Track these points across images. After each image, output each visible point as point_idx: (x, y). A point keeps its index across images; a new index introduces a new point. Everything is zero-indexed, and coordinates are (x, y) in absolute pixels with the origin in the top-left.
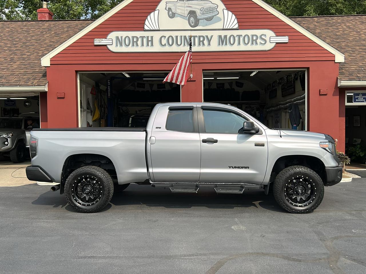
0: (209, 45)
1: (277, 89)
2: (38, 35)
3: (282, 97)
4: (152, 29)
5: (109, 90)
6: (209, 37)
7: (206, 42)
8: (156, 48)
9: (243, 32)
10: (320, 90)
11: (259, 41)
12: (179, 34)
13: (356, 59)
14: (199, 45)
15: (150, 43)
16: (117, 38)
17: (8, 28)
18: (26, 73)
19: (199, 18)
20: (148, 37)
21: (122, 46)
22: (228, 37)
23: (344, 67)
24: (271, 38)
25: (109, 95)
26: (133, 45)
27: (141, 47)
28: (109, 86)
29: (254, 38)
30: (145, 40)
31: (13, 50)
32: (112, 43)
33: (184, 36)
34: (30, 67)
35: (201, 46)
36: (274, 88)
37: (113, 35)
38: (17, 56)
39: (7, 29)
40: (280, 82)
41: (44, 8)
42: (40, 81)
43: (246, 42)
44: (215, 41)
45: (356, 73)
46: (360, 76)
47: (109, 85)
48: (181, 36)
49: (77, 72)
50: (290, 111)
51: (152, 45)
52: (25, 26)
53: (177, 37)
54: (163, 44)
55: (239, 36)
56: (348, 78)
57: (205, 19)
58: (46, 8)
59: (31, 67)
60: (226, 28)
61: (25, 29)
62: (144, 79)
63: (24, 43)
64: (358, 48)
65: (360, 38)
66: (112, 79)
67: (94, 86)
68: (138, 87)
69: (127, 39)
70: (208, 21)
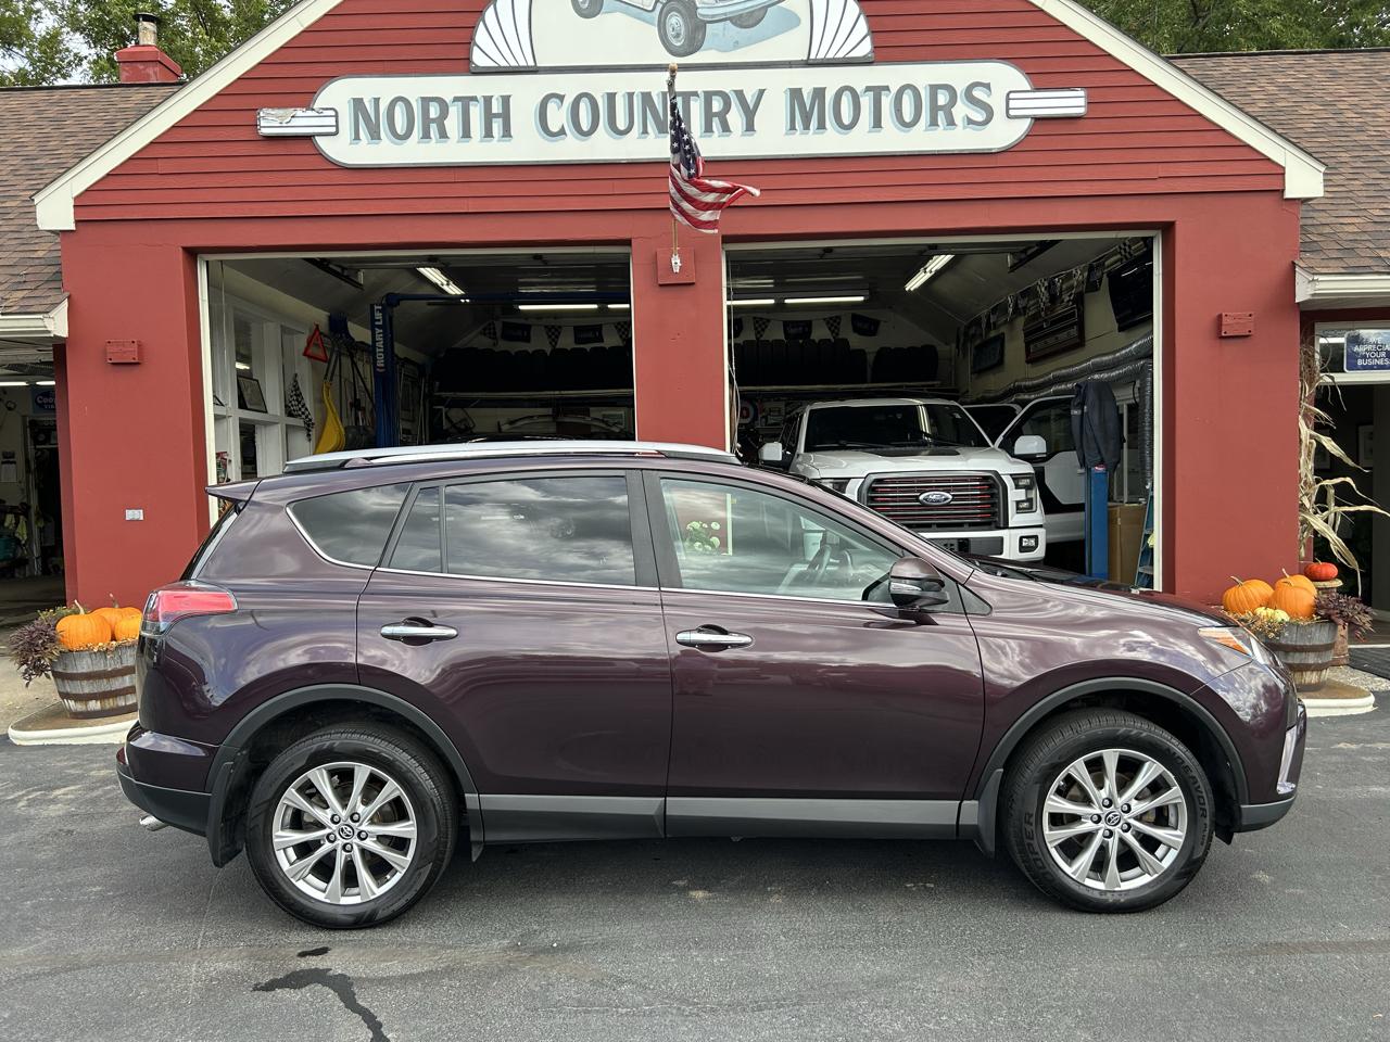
0: (747, 130)
1: (1003, 334)
2: (90, 130)
3: (1028, 362)
4: (503, 63)
5: (380, 344)
6: (750, 100)
7: (735, 118)
8: (526, 146)
9: (893, 75)
10: (1220, 316)
11: (961, 110)
12: (621, 84)
13: (1351, 195)
14: (709, 129)
15: (497, 126)
16: (358, 103)
19: (707, 16)
20: (488, 100)
21: (379, 138)
22: (829, 96)
24: (1012, 96)
26: (426, 135)
27: (458, 142)
28: (379, 327)
29: (942, 99)
30: (476, 112)
32: (337, 126)
33: (642, 93)
34: (15, 242)
35: (716, 133)
36: (993, 334)
37: (339, 94)
40: (1019, 306)
41: (144, 46)
42: (37, 293)
43: (908, 118)
45: (1369, 244)
46: (1389, 255)
47: (381, 323)
48: (631, 95)
49: (192, 253)
50: (1075, 412)
51: (507, 133)
52: (57, 103)
53: (611, 97)
54: (554, 128)
55: (877, 91)
56: (1340, 263)
57: (730, 19)
58: (151, 43)
60: (821, 56)
61: (52, 112)
62: (521, 307)
63: (27, 158)
64: (1344, 156)
65: (1342, 125)
66: (392, 301)
67: (317, 326)
68: (507, 337)
69: (399, 111)
70: (742, 27)
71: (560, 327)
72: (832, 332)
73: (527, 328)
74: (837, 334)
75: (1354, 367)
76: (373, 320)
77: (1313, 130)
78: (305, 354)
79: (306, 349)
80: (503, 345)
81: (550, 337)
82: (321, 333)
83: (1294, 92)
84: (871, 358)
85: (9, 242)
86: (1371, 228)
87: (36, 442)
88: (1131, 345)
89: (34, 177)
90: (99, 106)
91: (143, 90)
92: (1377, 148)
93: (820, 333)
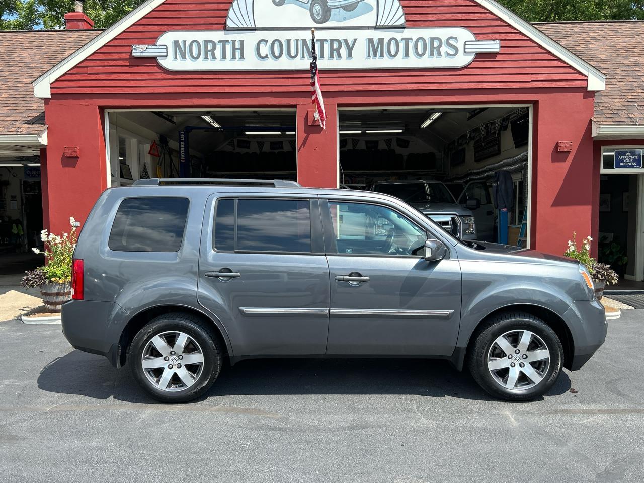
0: (349, 57)
2: (54, 51)
3: (476, 161)
4: (241, 26)
5: (183, 149)
6: (350, 44)
7: (344, 51)
8: (250, 63)
9: (414, 33)
10: (558, 143)
11: (444, 49)
12: (293, 35)
13: (619, 88)
14: (331, 56)
15: (238, 53)
16: (176, 43)
17: (10, 41)
18: (12, 111)
19: (332, 6)
20: (234, 42)
21: (186, 59)
22: (385, 42)
23: (599, 101)
24: (467, 43)
25: (183, 158)
26: (206, 58)
27: (220, 61)
28: (182, 141)
29: (436, 44)
30: (229, 48)
31: (3, 76)
32: (167, 53)
33: (303, 40)
34: (22, 102)
35: (335, 58)
36: (460, 148)
37: (168, 38)
38: (6, 85)
39: (7, 44)
40: (472, 136)
41: (77, 12)
42: (34, 125)
43: (420, 52)
44: (361, 49)
45: (625, 111)
46: (634, 116)
48: (297, 41)
49: (102, 109)
50: (495, 185)
51: (242, 57)
52: (39, 38)
53: (289, 41)
54: (263, 55)
55: (407, 40)
56: (611, 120)
57: (342, 7)
58: (80, 11)
59: (25, 102)
60: (382, 24)
61: (37, 42)
62: (246, 133)
63: (27, 64)
64: (618, 71)
65: (618, 56)
66: (188, 130)
67: (155, 141)
68: (239, 146)
69: (195, 47)
70: (347, 10)
71: (264, 143)
72: (388, 146)
73: (249, 142)
74: (390, 147)
75: (618, 166)
76: (180, 138)
77: (605, 58)
78: (149, 153)
79: (150, 151)
80: (238, 150)
81: (259, 147)
82: (156, 144)
83: (597, 40)
84: (405, 158)
85: (20, 102)
86: (627, 104)
87: (25, 191)
88: (520, 154)
89: (30, 72)
90: (57, 40)
91: (77, 33)
92: (634, 67)
93: (382, 146)
